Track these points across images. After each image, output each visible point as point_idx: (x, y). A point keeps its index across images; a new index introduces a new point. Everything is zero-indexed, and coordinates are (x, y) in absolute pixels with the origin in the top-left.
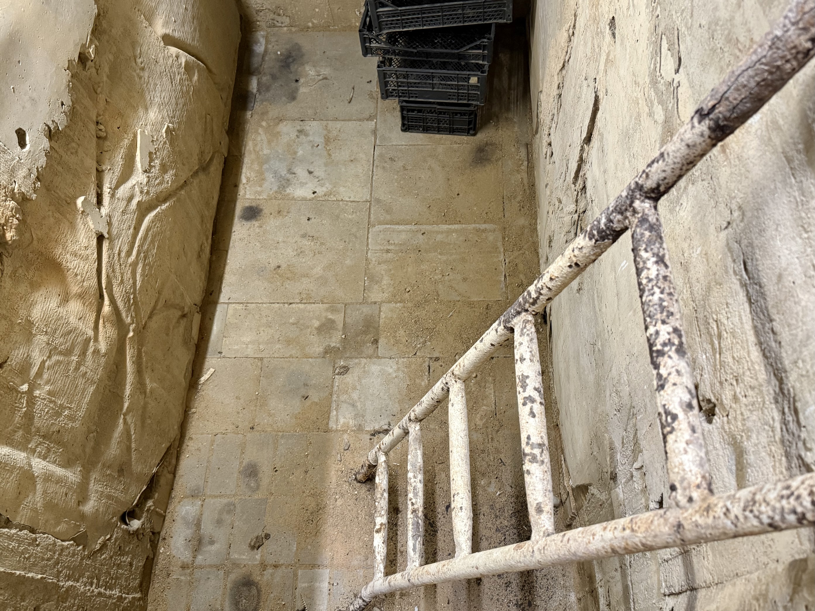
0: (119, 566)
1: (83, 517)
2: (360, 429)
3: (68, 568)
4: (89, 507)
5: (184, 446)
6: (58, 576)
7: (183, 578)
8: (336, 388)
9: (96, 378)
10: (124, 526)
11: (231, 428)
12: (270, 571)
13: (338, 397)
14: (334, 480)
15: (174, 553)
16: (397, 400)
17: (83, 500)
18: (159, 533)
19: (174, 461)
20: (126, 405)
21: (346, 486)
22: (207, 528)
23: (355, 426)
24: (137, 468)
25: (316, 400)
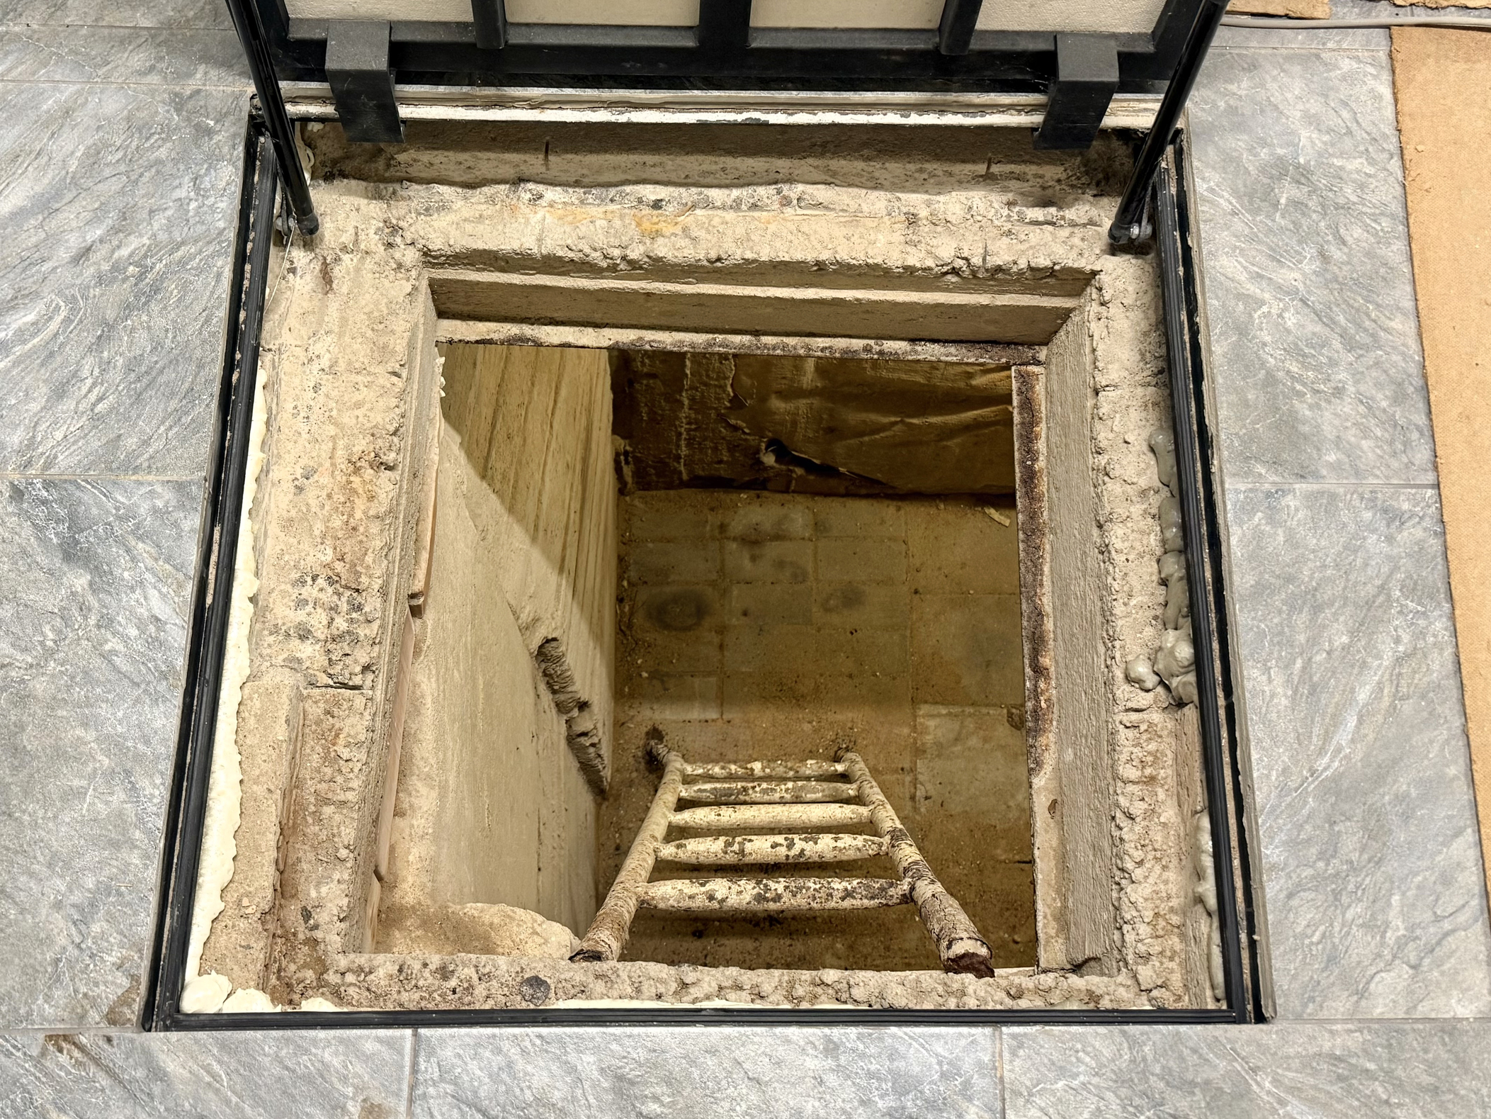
0: (715, 449)
1: (763, 399)
2: (919, 751)
3: (703, 396)
4: (777, 404)
5: (886, 502)
6: (691, 388)
7: (708, 528)
8: (984, 710)
9: (937, 382)
10: (763, 446)
11: (917, 562)
12: (716, 640)
13: (970, 715)
14: (839, 717)
15: (741, 512)
16: (968, 809)
17: (783, 395)
18: (765, 489)
19: (863, 491)
20: (915, 421)
21: (830, 735)
22: (772, 550)
23: (923, 744)
24: (840, 448)
25: (965, 682)
